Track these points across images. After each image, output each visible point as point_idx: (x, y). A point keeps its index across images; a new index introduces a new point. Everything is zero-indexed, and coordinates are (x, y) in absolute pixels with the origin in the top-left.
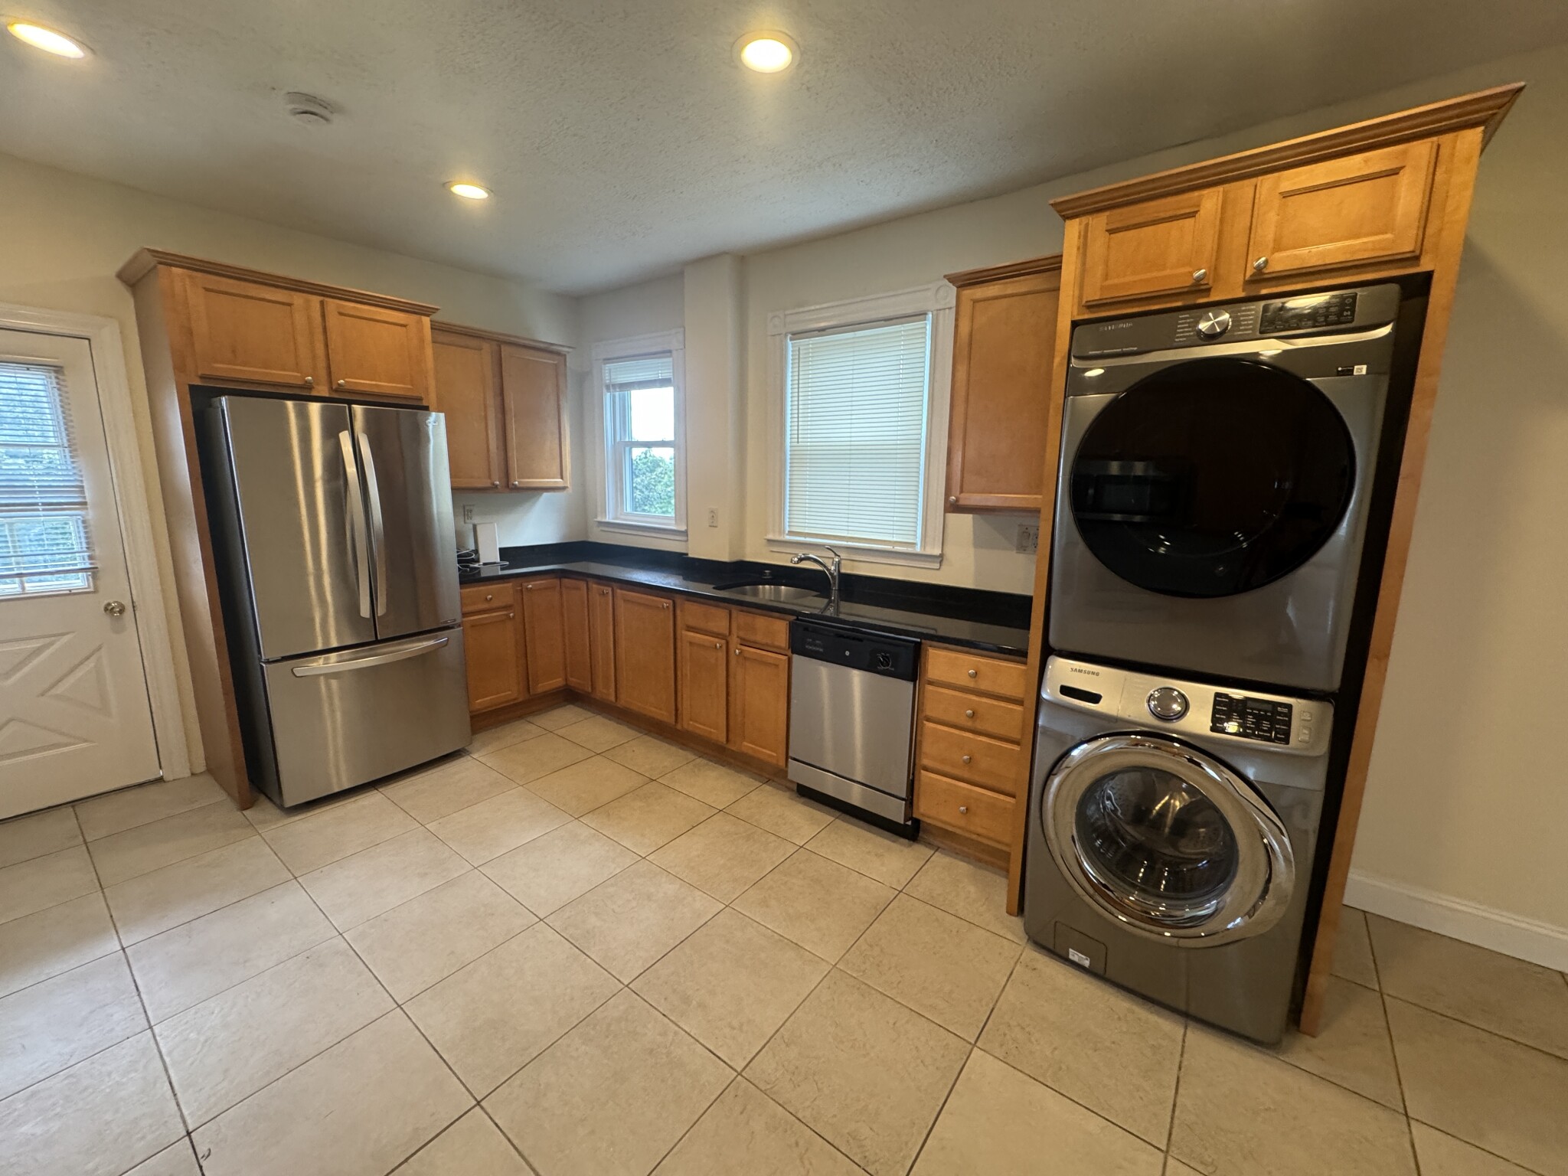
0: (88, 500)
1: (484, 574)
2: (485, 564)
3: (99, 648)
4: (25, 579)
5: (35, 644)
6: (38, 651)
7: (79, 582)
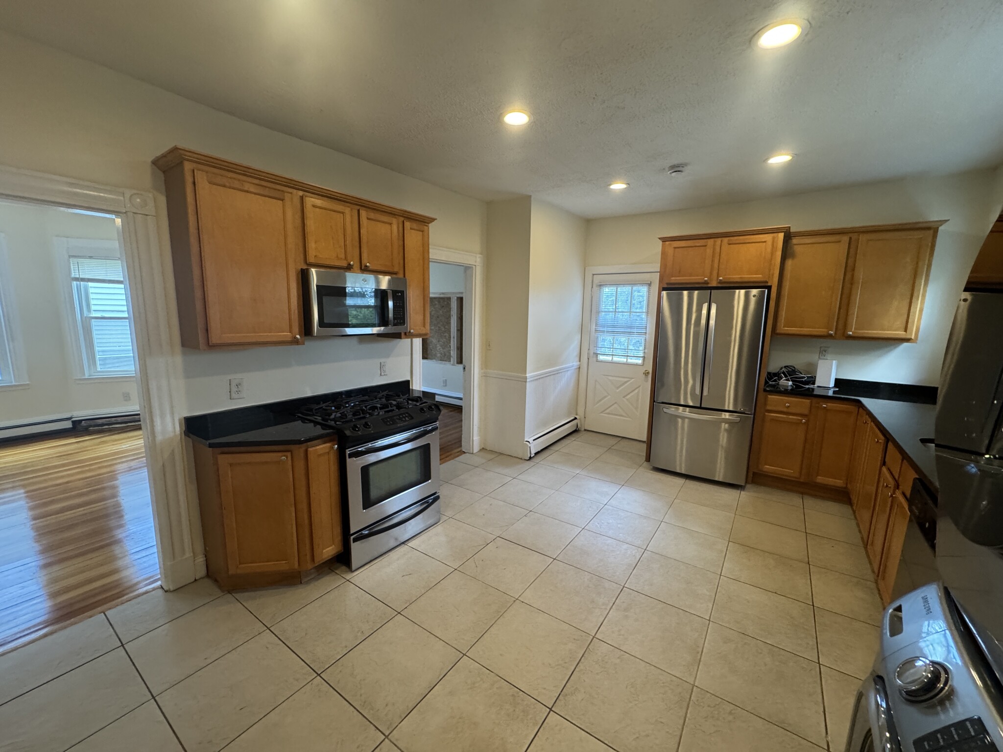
0: (647, 332)
1: (815, 393)
2: (818, 387)
3: (639, 386)
4: (628, 357)
5: (626, 380)
6: (626, 382)
7: (640, 361)
